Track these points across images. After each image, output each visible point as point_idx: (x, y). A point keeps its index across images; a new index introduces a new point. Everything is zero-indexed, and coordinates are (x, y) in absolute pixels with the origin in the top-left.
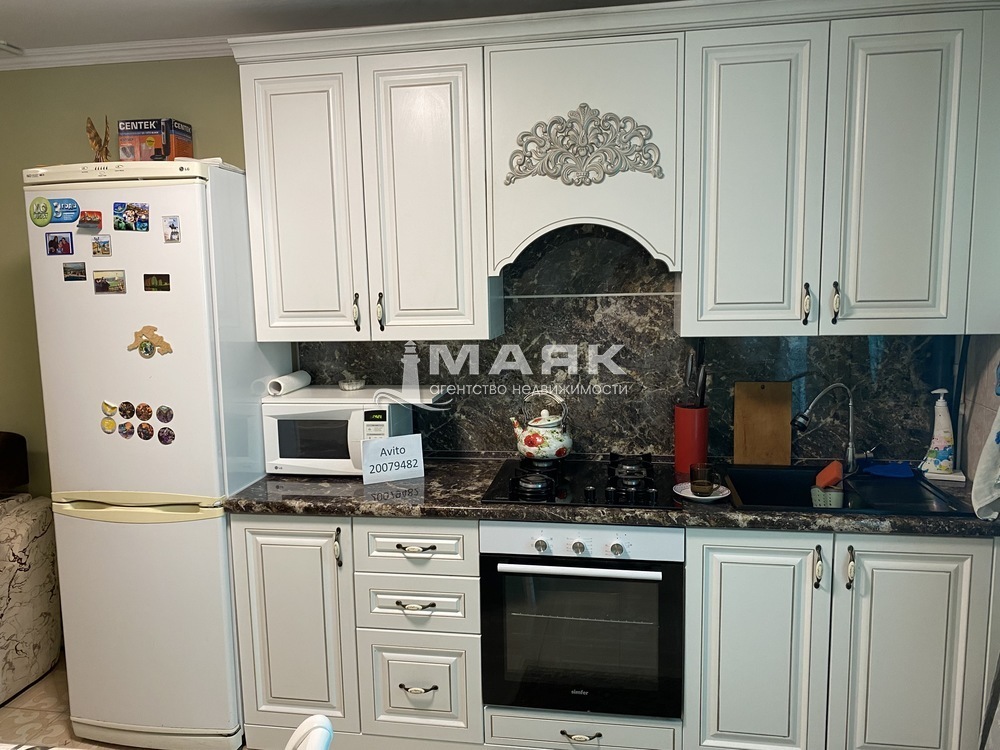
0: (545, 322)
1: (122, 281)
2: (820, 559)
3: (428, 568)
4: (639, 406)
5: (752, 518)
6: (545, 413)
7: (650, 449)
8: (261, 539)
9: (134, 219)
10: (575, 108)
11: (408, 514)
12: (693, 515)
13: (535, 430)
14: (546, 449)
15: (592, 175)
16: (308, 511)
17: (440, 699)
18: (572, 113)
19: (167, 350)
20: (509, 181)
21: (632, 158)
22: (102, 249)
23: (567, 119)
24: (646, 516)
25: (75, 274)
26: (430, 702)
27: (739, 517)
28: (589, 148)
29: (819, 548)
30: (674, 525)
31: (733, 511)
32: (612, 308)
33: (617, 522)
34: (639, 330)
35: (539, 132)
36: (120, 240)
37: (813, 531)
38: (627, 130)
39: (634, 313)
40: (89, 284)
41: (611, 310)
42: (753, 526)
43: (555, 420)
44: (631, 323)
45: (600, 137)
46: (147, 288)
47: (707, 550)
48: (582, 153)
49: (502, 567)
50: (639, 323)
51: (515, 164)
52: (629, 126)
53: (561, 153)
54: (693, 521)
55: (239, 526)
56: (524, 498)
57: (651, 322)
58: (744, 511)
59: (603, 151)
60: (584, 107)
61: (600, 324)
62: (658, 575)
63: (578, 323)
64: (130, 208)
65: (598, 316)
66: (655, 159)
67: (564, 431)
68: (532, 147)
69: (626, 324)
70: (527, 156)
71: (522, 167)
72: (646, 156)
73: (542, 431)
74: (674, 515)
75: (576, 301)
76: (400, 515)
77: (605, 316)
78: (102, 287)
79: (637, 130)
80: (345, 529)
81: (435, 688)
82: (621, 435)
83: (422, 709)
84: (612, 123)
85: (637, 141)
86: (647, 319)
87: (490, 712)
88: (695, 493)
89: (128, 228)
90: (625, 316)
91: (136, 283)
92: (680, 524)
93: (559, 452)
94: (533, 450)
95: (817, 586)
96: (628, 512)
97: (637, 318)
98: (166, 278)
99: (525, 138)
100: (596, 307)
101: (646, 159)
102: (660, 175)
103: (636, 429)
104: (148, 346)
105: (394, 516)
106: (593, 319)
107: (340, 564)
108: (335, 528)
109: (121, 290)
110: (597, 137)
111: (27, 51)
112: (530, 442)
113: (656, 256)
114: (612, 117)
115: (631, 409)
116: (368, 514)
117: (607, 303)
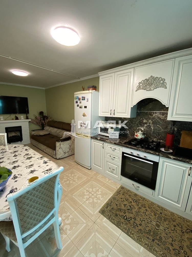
0: (144, 116)
1: (82, 107)
2: (190, 170)
3: (115, 152)
4: (160, 133)
5: (174, 157)
6: (140, 131)
7: (161, 141)
8: (95, 142)
9: (84, 99)
10: (150, 76)
11: (112, 143)
12: (161, 154)
13: (138, 134)
14: (139, 137)
15: (152, 89)
16: (100, 140)
17: (115, 172)
18: (149, 78)
19: (86, 116)
20: (136, 91)
21: (160, 85)
22: (80, 103)
23: (148, 79)
24: (152, 152)
25: (78, 106)
26: (113, 172)
27: (172, 157)
28: (152, 84)
29: (191, 168)
30: (157, 155)
31: (171, 155)
32: (157, 114)
33: (146, 152)
34: (162, 118)
35: (143, 82)
36: (82, 101)
37: (189, 164)
38: (160, 80)
39: (161, 115)
40: (79, 107)
41: (156, 114)
42: (174, 159)
43: (141, 133)
44: (161, 117)
45: (154, 82)
46: (84, 108)
47: (164, 162)
48: (150, 85)
49: (125, 155)
50: (162, 117)
51: (138, 88)
52: (160, 79)
53: (146, 85)
54: (161, 155)
55: (92, 140)
56: (132, 145)
57: (165, 117)
58: (174, 156)
59: (154, 84)
60: (151, 76)
61: (154, 117)
62: (152, 163)
63: (150, 116)
64: (83, 97)
65: (154, 115)
66: (165, 85)
67: (143, 135)
68: (141, 84)
69: (159, 117)
70: (140, 86)
71: (139, 88)
72: (163, 84)
73: (139, 134)
74: (157, 153)
75: (150, 112)
76: (111, 143)
77: (155, 115)
78: (80, 107)
79: (162, 79)
80: (104, 143)
81: (114, 170)
82: (156, 137)
83: (112, 172)
84: (157, 79)
85: (162, 82)
86: (164, 116)
87: (122, 177)
88: (165, 150)
89: (83, 100)
90: (159, 116)
91: (83, 107)
92: (158, 155)
93: (141, 138)
94: (136, 137)
95: (189, 175)
96: (148, 151)
97: (162, 116)
98: (86, 106)
99: (140, 83)
100: (154, 114)
101: (164, 85)
102: (166, 88)
103: (159, 137)
104: (84, 115)
105: (110, 143)
106: (153, 116)
107: (103, 148)
108: (103, 143)
109: (82, 108)
110: (153, 82)
111: (80, 78)
112: (136, 136)
113: (163, 104)
114: (157, 78)
115: (159, 133)
116: (107, 142)
117: (156, 113)
